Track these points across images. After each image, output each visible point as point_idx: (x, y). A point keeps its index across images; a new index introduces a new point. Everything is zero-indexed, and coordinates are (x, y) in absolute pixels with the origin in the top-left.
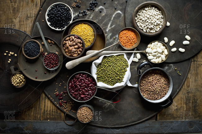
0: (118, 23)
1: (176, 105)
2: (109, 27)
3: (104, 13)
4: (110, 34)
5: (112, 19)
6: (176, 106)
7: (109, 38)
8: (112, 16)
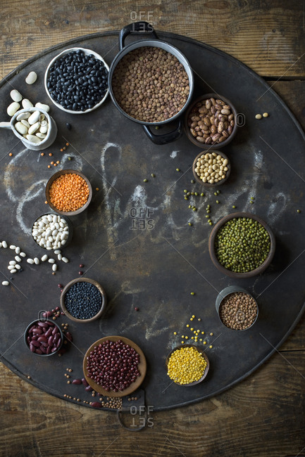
0: (121, 169)
1: (271, 33)
2: (106, 190)
3: (80, 164)
4: (118, 202)
5: (103, 167)
6: (274, 31)
7: (120, 212)
8: (100, 162)
